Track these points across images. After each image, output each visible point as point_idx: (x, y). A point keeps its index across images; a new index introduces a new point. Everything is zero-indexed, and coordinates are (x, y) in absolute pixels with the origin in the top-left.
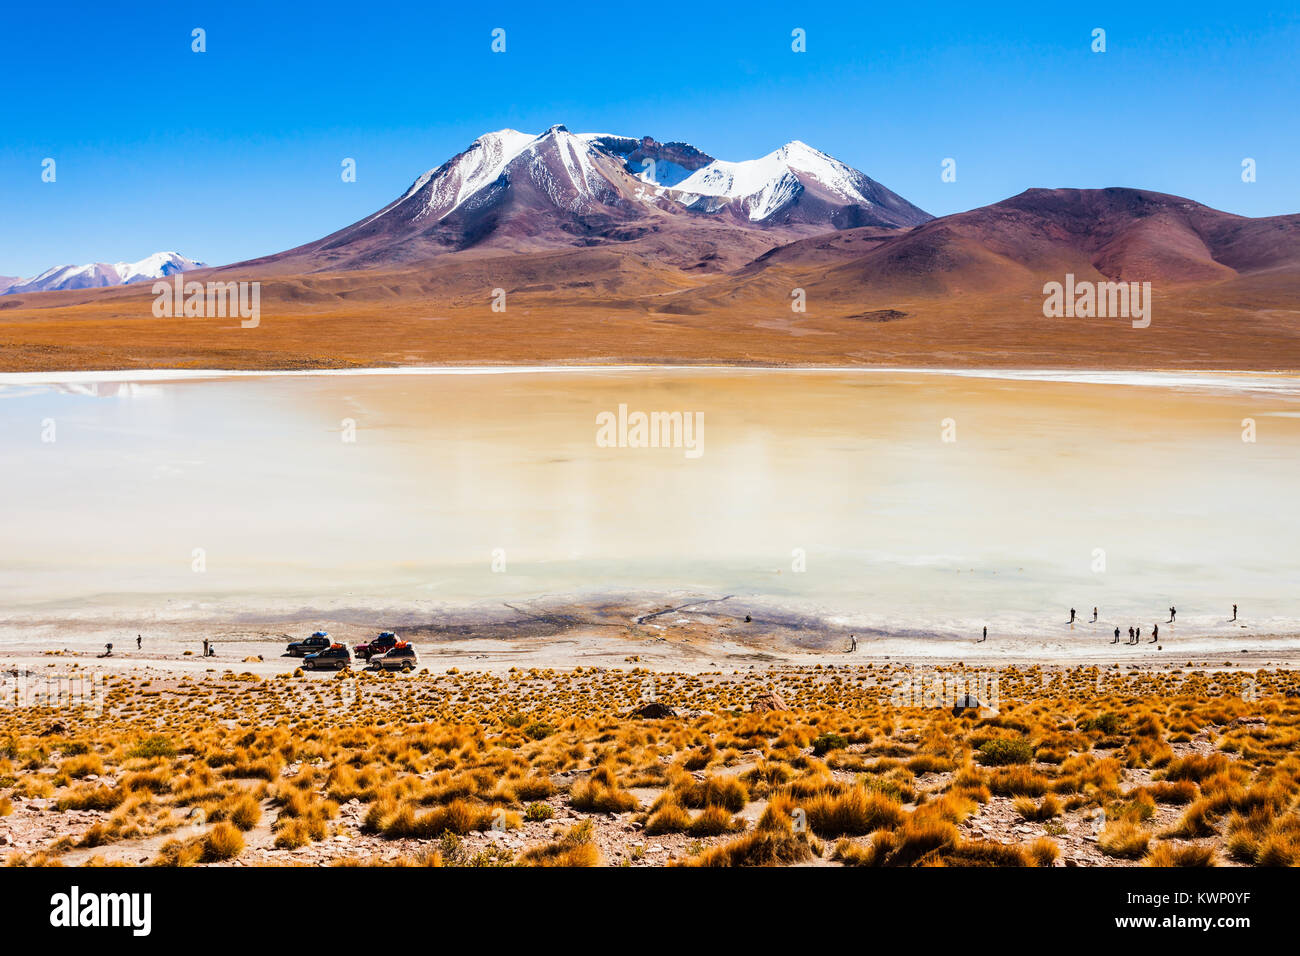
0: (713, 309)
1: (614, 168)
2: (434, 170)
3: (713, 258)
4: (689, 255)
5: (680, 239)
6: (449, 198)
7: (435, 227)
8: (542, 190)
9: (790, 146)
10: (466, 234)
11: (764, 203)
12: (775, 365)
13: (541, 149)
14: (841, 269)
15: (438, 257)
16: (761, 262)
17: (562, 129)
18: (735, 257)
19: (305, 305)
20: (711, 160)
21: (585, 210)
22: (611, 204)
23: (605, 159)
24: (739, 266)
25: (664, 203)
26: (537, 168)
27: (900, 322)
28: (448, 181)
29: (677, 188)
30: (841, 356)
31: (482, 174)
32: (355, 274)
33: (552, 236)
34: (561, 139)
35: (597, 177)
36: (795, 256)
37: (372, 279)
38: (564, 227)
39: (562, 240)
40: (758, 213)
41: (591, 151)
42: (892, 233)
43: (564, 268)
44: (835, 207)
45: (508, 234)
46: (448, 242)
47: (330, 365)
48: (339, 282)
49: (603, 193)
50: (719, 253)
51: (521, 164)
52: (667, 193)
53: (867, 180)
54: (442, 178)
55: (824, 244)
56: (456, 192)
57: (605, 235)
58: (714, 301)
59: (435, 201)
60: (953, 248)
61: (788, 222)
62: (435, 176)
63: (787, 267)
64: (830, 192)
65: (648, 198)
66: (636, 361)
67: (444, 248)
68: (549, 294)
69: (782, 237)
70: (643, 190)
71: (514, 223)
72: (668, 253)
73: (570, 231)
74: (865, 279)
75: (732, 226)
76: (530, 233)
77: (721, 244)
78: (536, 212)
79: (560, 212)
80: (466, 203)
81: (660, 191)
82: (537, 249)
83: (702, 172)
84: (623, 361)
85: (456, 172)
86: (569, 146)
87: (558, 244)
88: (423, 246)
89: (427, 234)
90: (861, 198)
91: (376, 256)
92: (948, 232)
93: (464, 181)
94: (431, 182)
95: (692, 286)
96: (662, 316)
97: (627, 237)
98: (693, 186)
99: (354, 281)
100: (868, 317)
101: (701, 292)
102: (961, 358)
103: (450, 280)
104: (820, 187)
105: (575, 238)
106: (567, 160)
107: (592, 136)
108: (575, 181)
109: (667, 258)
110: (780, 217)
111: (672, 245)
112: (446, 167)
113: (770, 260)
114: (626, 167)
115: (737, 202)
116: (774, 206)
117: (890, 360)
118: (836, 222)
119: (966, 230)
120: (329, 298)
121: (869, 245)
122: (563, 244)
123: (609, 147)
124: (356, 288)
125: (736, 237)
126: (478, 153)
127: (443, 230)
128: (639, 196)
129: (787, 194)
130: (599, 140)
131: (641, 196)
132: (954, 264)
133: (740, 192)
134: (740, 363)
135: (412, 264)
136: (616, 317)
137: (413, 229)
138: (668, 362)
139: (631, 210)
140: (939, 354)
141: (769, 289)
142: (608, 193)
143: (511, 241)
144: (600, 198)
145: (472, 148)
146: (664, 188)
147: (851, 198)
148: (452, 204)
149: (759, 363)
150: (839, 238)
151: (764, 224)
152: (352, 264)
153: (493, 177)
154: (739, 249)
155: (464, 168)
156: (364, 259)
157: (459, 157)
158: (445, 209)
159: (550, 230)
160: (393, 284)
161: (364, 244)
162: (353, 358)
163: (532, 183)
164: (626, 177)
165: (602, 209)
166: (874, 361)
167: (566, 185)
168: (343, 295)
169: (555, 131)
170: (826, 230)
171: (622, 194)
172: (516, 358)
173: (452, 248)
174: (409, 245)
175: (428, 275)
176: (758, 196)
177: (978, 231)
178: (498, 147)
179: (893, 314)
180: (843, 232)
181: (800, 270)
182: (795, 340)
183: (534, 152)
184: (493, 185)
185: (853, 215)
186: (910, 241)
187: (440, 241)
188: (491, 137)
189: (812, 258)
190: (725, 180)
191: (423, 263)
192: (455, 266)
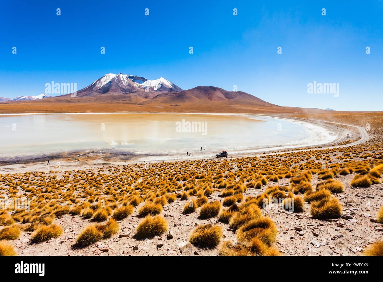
0: (147, 104)
1: (131, 81)
2: (97, 80)
3: (148, 96)
4: (144, 96)
5: (142, 93)
6: (100, 85)
7: (97, 90)
8: (118, 84)
9: (160, 78)
10: (103, 92)
11: (156, 87)
12: (157, 112)
13: (117, 77)
14: (169, 98)
15: (98, 95)
16: (156, 97)
17: (121, 74)
18: (152, 96)
19: (70, 103)
20: (147, 80)
21: (125, 88)
22: (130, 87)
23: (129, 79)
24: (152, 98)
25: (139, 87)
26: (116, 80)
27: (178, 106)
28: (100, 82)
29: (142, 84)
30: (168, 111)
31: (106, 81)
32: (81, 98)
33: (119, 92)
34: (121, 75)
35: (127, 82)
36: (162, 96)
37: (85, 99)
38: (121, 91)
39: (121, 93)
40: (155, 89)
41: (126, 78)
42: (177, 93)
43: (121, 97)
44: (168, 88)
45: (111, 92)
46: (100, 93)
47: (70, 113)
48: (78, 100)
49: (128, 85)
50: (149, 95)
51: (113, 80)
52: (140, 85)
53: (173, 84)
54: (99, 81)
55: (166, 94)
56: (101, 84)
57: (129, 92)
58: (147, 103)
59: (97, 85)
60: (187, 95)
61: (160, 91)
62: (97, 81)
63: (160, 98)
64: (167, 86)
65: (136, 86)
66: (132, 112)
67: (99, 94)
68: (118, 102)
69: (159, 93)
70: (136, 85)
71: (112, 90)
72: (140, 95)
73: (123, 91)
74: (173, 100)
75: (151, 91)
76: (115, 92)
77: (149, 94)
78: (116, 88)
79: (121, 88)
80: (103, 86)
81: (139, 85)
82: (116, 94)
83: (146, 82)
84: (129, 112)
85: (101, 81)
86: (122, 77)
87: (120, 93)
88: (95, 94)
89: (96, 91)
90: (172, 87)
91: (86, 95)
92: (186, 93)
93: (103, 82)
94: (97, 82)
95: (144, 101)
96: (138, 105)
97: (133, 92)
98: (144, 84)
99: (81, 99)
100: (173, 106)
101: (145, 102)
102: (188, 111)
103: (100, 99)
104: (166, 85)
105: (124, 93)
106: (122, 79)
107: (126, 75)
108: (123, 83)
109: (140, 96)
110: (159, 90)
111: (141, 94)
112: (99, 80)
113: (157, 97)
114: (132, 81)
115: (152, 87)
116: (158, 88)
117: (176, 112)
118: (168, 91)
119: (189, 92)
120: (76, 102)
121: (173, 94)
122: (122, 93)
123: (129, 77)
124: (81, 100)
125: (152, 93)
126: (105, 77)
127: (99, 91)
128: (135, 86)
129: (160, 86)
130: (128, 76)
131: (135, 85)
132: (187, 98)
133: (152, 85)
134: (150, 112)
135: (93, 97)
136: (130, 106)
137: (93, 90)
138: (138, 112)
139: (133, 88)
140: (184, 111)
141: (157, 101)
142: (129, 85)
143: (112, 93)
144: (128, 86)
145: (104, 76)
146: (139, 84)
147: (170, 87)
148: (101, 86)
149: (154, 112)
150: (169, 93)
151: (156, 91)
152: (81, 96)
153: (108, 81)
154: (152, 95)
155: (103, 80)
156: (84, 96)
157: (102, 78)
158: (99, 87)
159: (119, 91)
160: (89, 100)
161: (83, 93)
162: (76, 112)
163: (116, 83)
164: (133, 82)
165: (128, 88)
166: (173, 112)
167: (122, 83)
168: (79, 102)
169: (120, 74)
170: (167, 92)
171: (132, 85)
172: (109, 112)
173: (101, 94)
174: (92, 93)
175: (96, 98)
176: (155, 86)
177: (190, 92)
178: (109, 76)
179: (177, 105)
180: (169, 92)
181: (162, 98)
182: (161, 109)
183: (116, 78)
184: (108, 83)
185: (171, 90)
186: (180, 94)
187: (98, 93)
188: (108, 75)
189: (164, 96)
190: (150, 83)
191: (95, 96)
192: (101, 97)
